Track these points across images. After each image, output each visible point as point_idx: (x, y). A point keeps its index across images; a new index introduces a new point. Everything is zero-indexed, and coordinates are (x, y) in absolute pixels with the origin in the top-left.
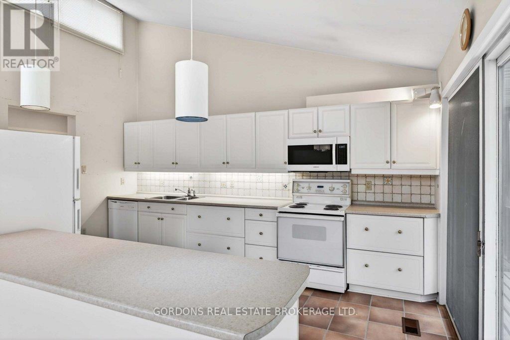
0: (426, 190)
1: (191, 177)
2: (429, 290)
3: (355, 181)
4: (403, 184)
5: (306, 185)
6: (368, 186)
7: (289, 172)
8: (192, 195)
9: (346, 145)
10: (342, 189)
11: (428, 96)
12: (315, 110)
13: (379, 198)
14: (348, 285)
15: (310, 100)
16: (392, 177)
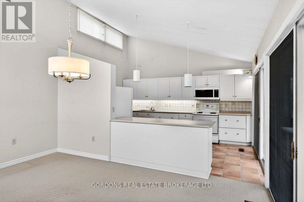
0: (248, 107)
1: (152, 102)
2: (248, 141)
3: (221, 104)
4: (239, 104)
5: (202, 105)
6: (226, 105)
7: (195, 100)
8: (153, 109)
9: (218, 90)
10: (216, 106)
11: (248, 73)
12: (206, 77)
13: (230, 110)
14: (219, 141)
15: (203, 72)
16: (235, 102)
